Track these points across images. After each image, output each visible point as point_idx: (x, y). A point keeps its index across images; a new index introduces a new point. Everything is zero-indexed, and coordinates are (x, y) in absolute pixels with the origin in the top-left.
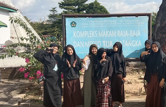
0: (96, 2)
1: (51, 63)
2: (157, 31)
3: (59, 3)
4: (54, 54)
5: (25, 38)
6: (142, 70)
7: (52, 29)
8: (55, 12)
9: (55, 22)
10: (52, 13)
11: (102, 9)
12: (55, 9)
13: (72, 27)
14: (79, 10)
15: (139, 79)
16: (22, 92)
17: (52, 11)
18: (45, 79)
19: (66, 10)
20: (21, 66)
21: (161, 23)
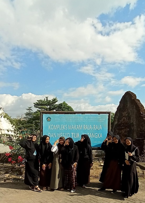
0: (64, 103)
2: (115, 128)
3: (34, 103)
4: (34, 142)
5: (10, 130)
6: (102, 159)
7: (28, 124)
8: (30, 110)
9: (30, 119)
10: (28, 111)
11: (69, 108)
12: (31, 108)
13: (48, 121)
14: (50, 109)
15: (99, 166)
16: (7, 173)
18: (27, 161)
19: (40, 109)
20: (5, 152)
21: (118, 121)
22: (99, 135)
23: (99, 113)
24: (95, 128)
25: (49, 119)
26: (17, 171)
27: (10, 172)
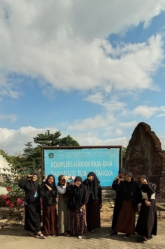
0: (69, 137)
1: (32, 190)
2: (127, 165)
3: (34, 138)
4: (34, 182)
5: (7, 169)
6: (113, 200)
7: (28, 162)
8: (30, 146)
9: (30, 156)
10: (27, 147)
11: (74, 143)
12: (31, 144)
13: (50, 157)
14: (52, 144)
15: (110, 208)
16: (4, 218)
17: (27, 145)
18: (26, 204)
19: (41, 145)
20: (2, 195)
21: (131, 157)
22: (110, 173)
23: (109, 147)
24: (105, 164)
25: (51, 156)
26: (16, 215)
27: (8, 217)
